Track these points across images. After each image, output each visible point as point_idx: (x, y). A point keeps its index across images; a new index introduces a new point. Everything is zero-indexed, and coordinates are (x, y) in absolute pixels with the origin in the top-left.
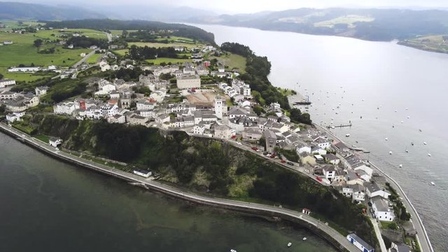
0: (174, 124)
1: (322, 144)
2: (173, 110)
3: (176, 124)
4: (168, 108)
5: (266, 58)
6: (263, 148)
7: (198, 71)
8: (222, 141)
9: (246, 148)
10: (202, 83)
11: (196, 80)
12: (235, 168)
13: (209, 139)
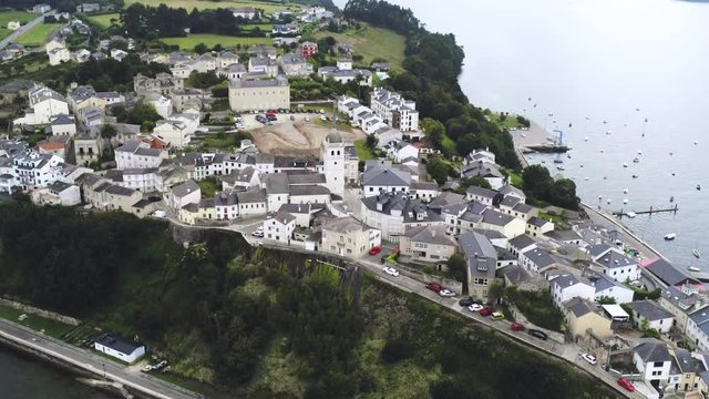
0: (210, 211)
1: (618, 270)
2: (212, 169)
3: (216, 212)
4: (200, 163)
5: (452, 36)
6: (459, 287)
7: (285, 67)
8: (341, 261)
9: (410, 284)
10: (294, 97)
11: (278, 89)
12: (377, 343)
13: (305, 255)
